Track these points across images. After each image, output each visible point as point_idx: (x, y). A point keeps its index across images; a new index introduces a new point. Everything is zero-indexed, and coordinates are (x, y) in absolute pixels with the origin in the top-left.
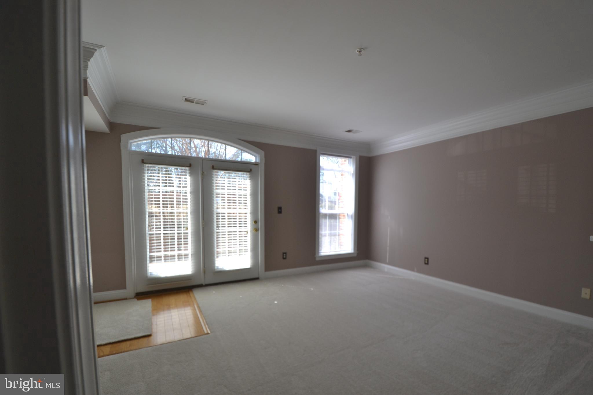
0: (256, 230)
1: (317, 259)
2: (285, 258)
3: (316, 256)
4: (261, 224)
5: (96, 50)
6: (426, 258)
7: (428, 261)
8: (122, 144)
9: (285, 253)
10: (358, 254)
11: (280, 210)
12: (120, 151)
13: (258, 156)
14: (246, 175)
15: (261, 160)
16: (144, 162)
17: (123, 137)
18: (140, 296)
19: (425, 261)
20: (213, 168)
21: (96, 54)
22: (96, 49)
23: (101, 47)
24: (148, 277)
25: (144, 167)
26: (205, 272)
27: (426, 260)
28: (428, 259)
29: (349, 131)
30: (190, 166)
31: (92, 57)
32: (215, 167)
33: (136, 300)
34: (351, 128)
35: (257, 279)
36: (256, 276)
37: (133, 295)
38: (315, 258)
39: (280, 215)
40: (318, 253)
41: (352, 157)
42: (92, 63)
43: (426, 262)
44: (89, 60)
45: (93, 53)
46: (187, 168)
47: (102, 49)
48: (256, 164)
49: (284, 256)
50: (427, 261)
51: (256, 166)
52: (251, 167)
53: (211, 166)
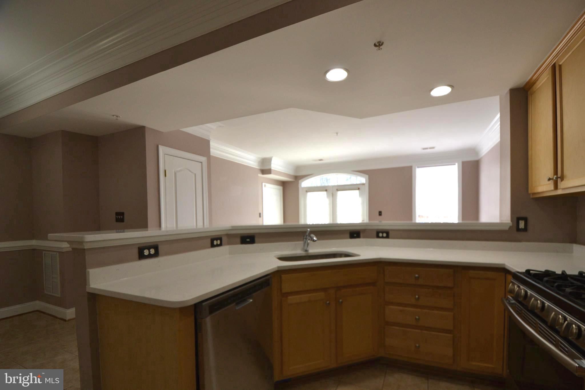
8: (299, 185)
11: (380, 213)
12: (299, 188)
13: (365, 179)
14: (357, 192)
15: (366, 181)
17: (300, 181)
21: (273, 159)
22: (271, 158)
23: (273, 157)
25: (307, 194)
30: (326, 190)
32: (338, 190)
39: (380, 217)
41: (455, 164)
44: (271, 162)
46: (325, 192)
48: (363, 184)
51: (363, 186)
52: (360, 187)
53: (336, 190)
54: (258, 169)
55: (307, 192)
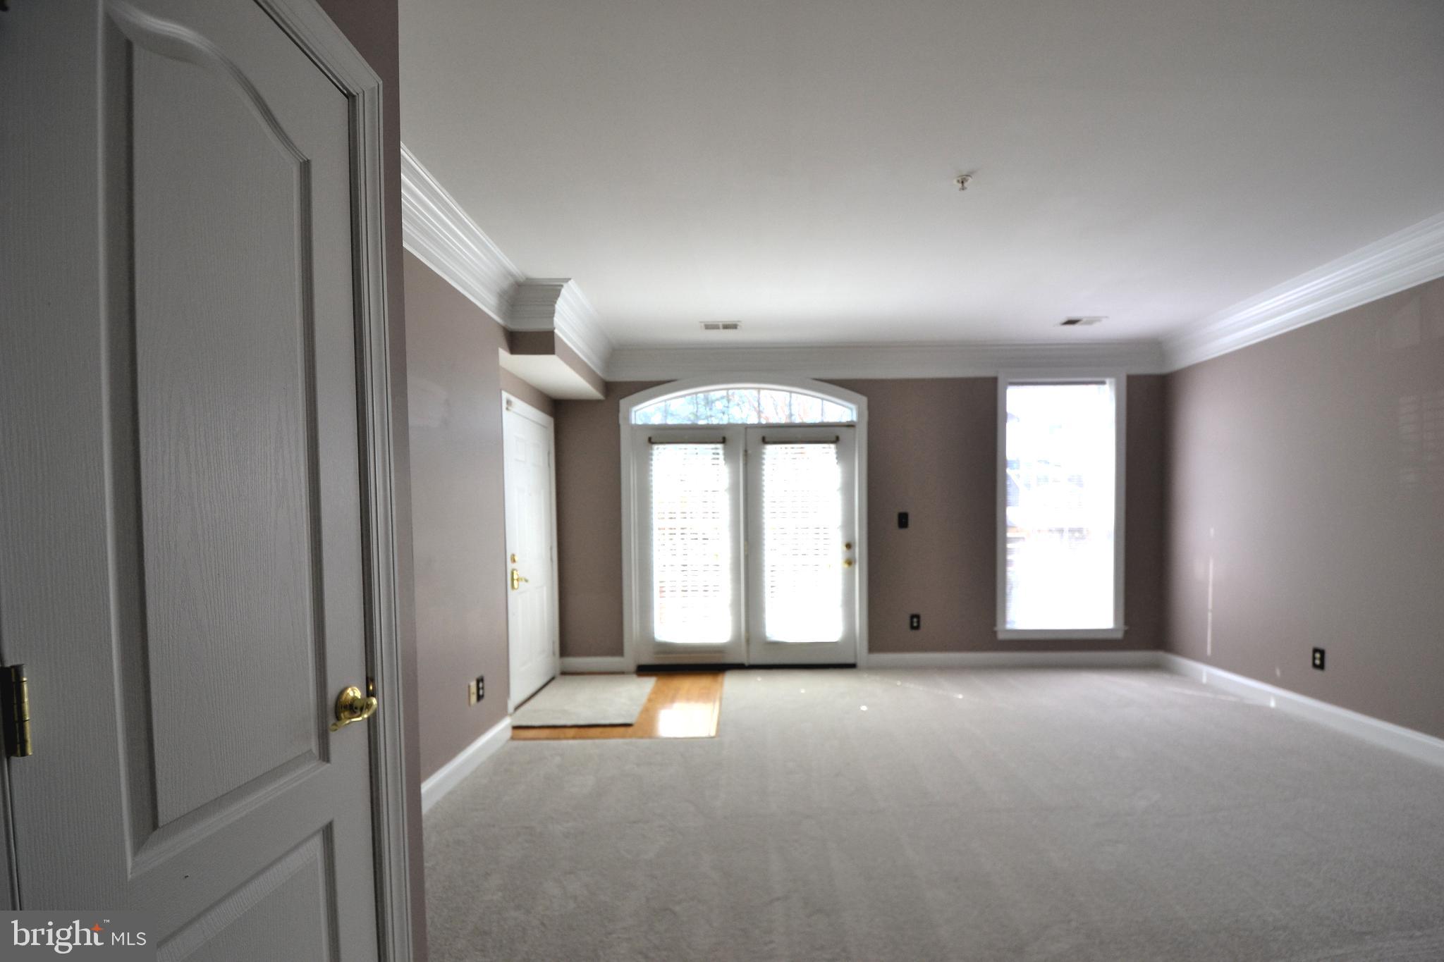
0: (850, 562)
1: (1001, 636)
2: (917, 628)
3: (999, 627)
4: (860, 551)
5: (562, 286)
6: (1315, 651)
7: (1322, 659)
8: (621, 415)
9: (918, 617)
10: (1126, 632)
11: (903, 520)
12: (619, 426)
13: (853, 407)
14: (831, 449)
15: (860, 415)
16: (653, 440)
17: (623, 403)
18: (644, 670)
19: (1314, 658)
20: (765, 441)
21: (564, 291)
22: (562, 284)
23: (567, 280)
24: (657, 640)
25: (652, 449)
26: (748, 641)
27: (1318, 655)
28: (1322, 652)
29: (1071, 322)
30: (724, 441)
31: (558, 296)
32: (767, 440)
33: (635, 677)
34: (1074, 316)
35: (851, 666)
36: (850, 660)
37: (633, 667)
38: (995, 633)
39: (903, 531)
40: (1004, 621)
41: (1108, 380)
42: (560, 305)
43: (1318, 662)
44: (555, 302)
45: (560, 291)
46: (720, 446)
47: (570, 282)
48: (850, 425)
49: (915, 622)
50: (1319, 659)
51: (851, 430)
52: (838, 431)
53: (760, 438)
54: (498, 324)
55: (651, 441)
